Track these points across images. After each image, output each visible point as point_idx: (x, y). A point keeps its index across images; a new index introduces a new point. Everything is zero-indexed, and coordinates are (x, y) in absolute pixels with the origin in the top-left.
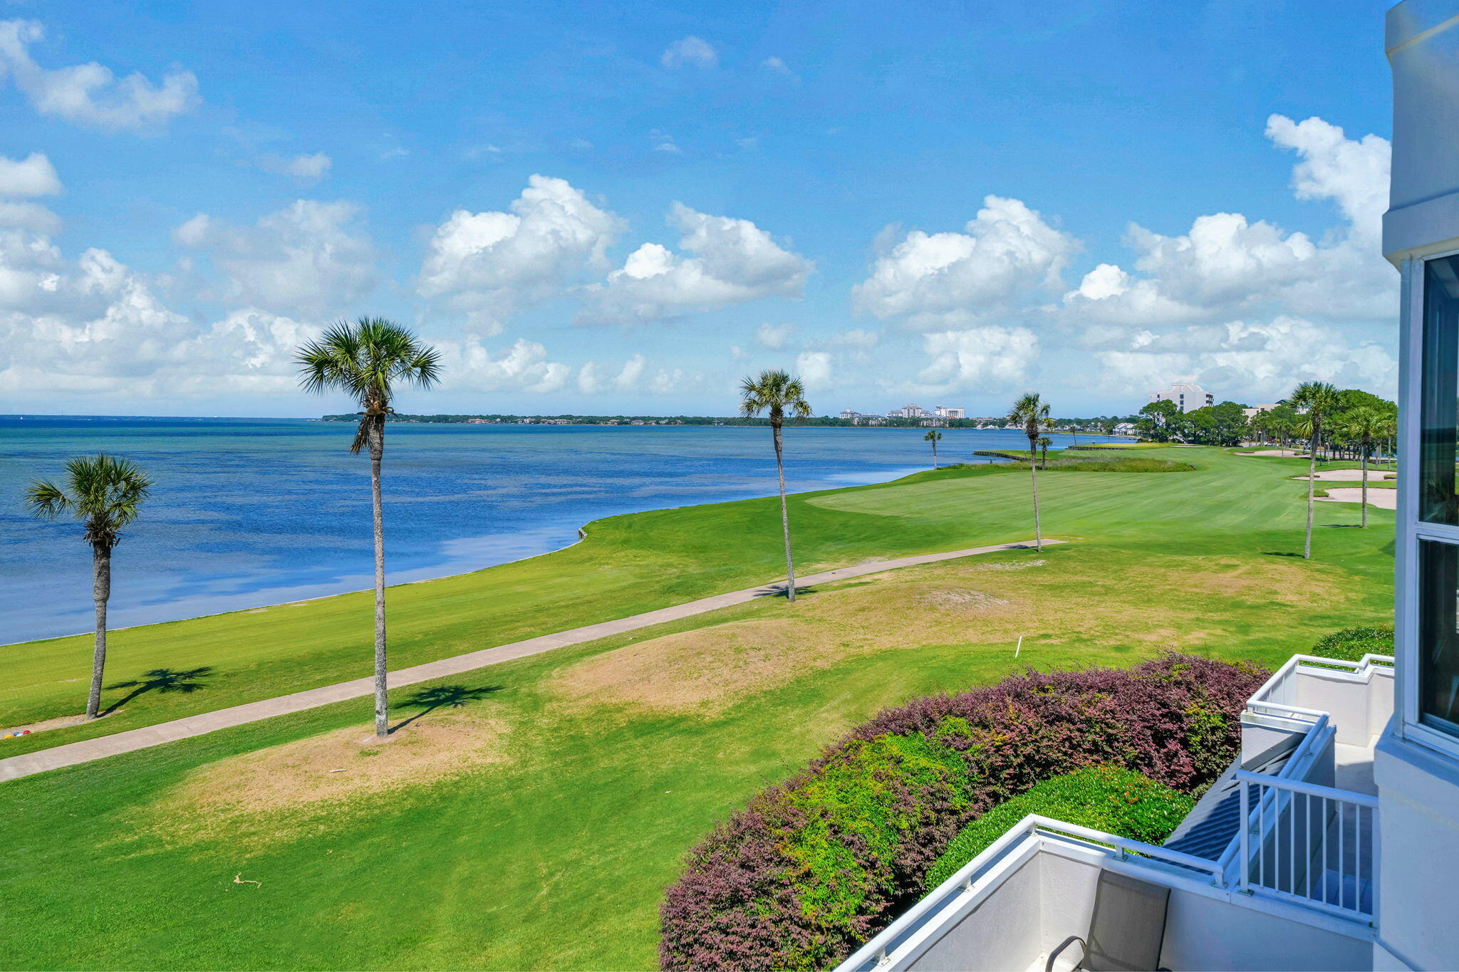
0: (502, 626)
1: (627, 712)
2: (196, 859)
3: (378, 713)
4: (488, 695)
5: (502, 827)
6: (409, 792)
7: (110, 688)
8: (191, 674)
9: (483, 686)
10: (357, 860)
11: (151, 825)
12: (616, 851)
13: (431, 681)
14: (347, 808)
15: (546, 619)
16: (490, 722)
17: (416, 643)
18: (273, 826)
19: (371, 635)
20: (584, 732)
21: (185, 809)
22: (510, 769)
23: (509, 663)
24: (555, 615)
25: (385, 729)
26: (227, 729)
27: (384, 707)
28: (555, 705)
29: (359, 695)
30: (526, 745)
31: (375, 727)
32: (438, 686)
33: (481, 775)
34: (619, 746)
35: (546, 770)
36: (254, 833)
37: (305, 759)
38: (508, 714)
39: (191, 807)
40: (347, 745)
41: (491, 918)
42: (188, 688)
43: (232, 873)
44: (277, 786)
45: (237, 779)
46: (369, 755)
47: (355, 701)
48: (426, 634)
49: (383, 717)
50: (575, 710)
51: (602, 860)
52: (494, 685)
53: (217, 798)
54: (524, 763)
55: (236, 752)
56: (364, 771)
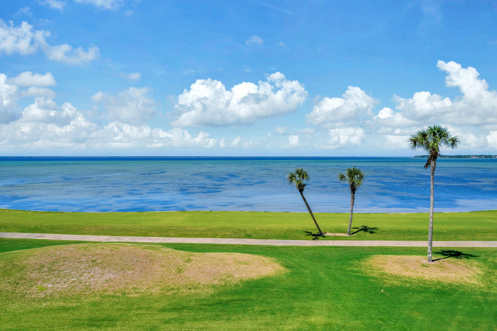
0: (481, 234)
2: (372, 281)
3: (429, 253)
4: (473, 258)
5: (478, 308)
6: (439, 283)
7: (353, 228)
8: (372, 229)
10: (419, 299)
11: (361, 267)
13: (449, 247)
14: (416, 281)
16: (473, 268)
17: (444, 233)
18: (393, 279)
19: (428, 227)
21: (369, 266)
22: (482, 288)
25: (431, 260)
26: (381, 246)
27: (431, 252)
29: (422, 246)
30: (490, 281)
31: (427, 258)
32: (452, 250)
33: (468, 286)
36: (387, 279)
37: (404, 262)
38: (482, 267)
39: (370, 266)
40: (418, 261)
42: (371, 232)
43: (381, 288)
44: (395, 267)
45: (383, 262)
46: (425, 266)
47: (421, 248)
48: (448, 231)
49: (430, 255)
52: (476, 255)
53: (378, 265)
54: (489, 288)
55: (384, 254)
56: (423, 271)
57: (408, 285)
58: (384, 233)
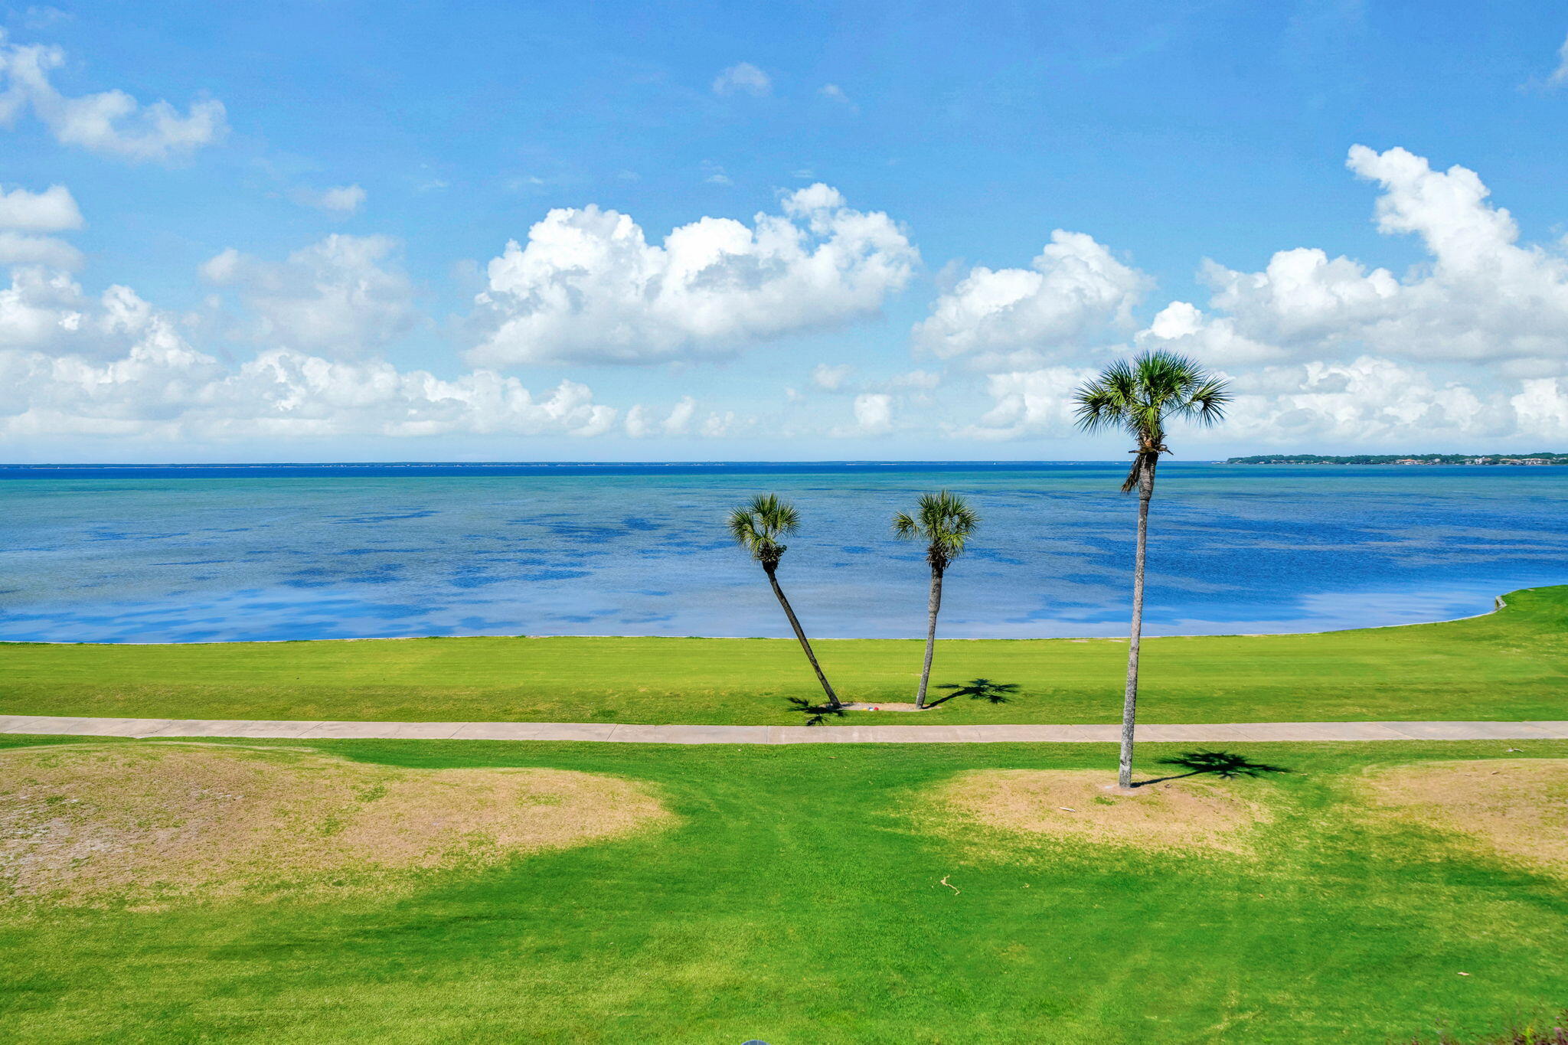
1: (1449, 845)
3: (1122, 762)
4: (1267, 774)
5: (1208, 929)
6: (1125, 853)
7: (940, 687)
8: (1002, 688)
9: (1270, 764)
10: (1046, 904)
12: (1343, 1019)
14: (1060, 849)
15: (1389, 702)
16: (1252, 805)
17: (1213, 700)
18: (993, 842)
20: (1371, 853)
21: (939, 803)
22: (1250, 866)
23: (1314, 744)
24: (1405, 699)
25: (1130, 781)
28: (1346, 807)
31: (1117, 776)
32: (1216, 751)
34: (1415, 886)
35: (1294, 883)
36: (975, 844)
37: (1046, 790)
38: (1280, 802)
40: (1089, 786)
41: (1145, 1026)
42: (994, 700)
43: (943, 873)
44: (1012, 807)
45: (985, 790)
46: (1103, 803)
48: (1228, 692)
49: (1127, 768)
50: (1372, 822)
51: (1317, 1022)
52: (1282, 765)
53: (964, 802)
54: (1271, 865)
55: (1001, 766)
56: (1092, 817)
57: (1031, 860)
58: (1030, 700)
